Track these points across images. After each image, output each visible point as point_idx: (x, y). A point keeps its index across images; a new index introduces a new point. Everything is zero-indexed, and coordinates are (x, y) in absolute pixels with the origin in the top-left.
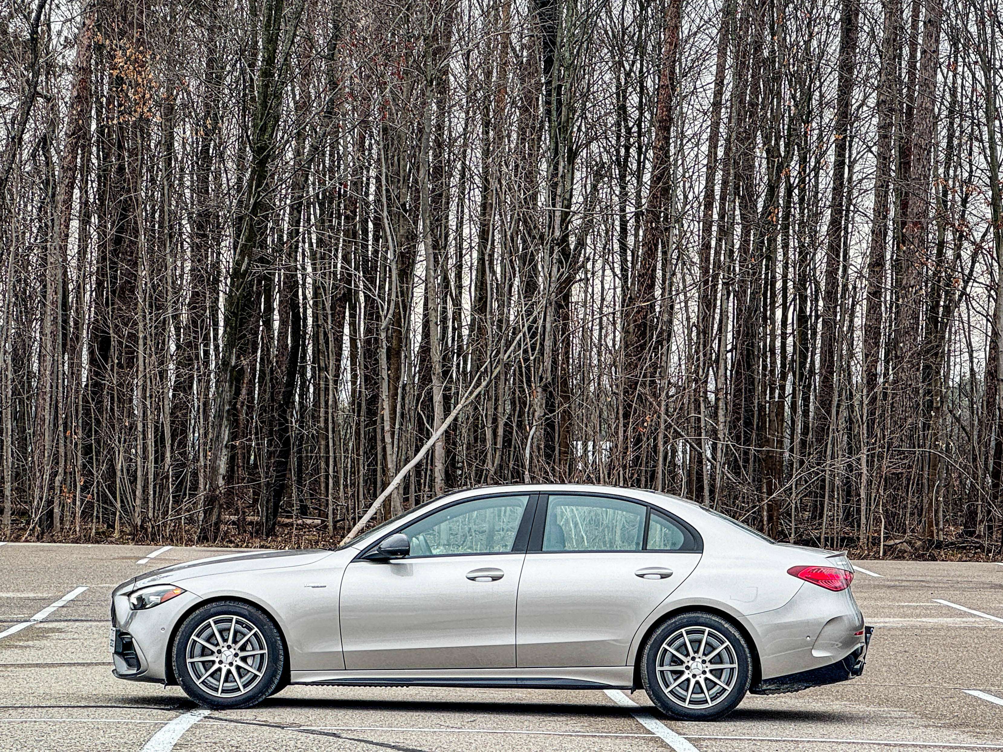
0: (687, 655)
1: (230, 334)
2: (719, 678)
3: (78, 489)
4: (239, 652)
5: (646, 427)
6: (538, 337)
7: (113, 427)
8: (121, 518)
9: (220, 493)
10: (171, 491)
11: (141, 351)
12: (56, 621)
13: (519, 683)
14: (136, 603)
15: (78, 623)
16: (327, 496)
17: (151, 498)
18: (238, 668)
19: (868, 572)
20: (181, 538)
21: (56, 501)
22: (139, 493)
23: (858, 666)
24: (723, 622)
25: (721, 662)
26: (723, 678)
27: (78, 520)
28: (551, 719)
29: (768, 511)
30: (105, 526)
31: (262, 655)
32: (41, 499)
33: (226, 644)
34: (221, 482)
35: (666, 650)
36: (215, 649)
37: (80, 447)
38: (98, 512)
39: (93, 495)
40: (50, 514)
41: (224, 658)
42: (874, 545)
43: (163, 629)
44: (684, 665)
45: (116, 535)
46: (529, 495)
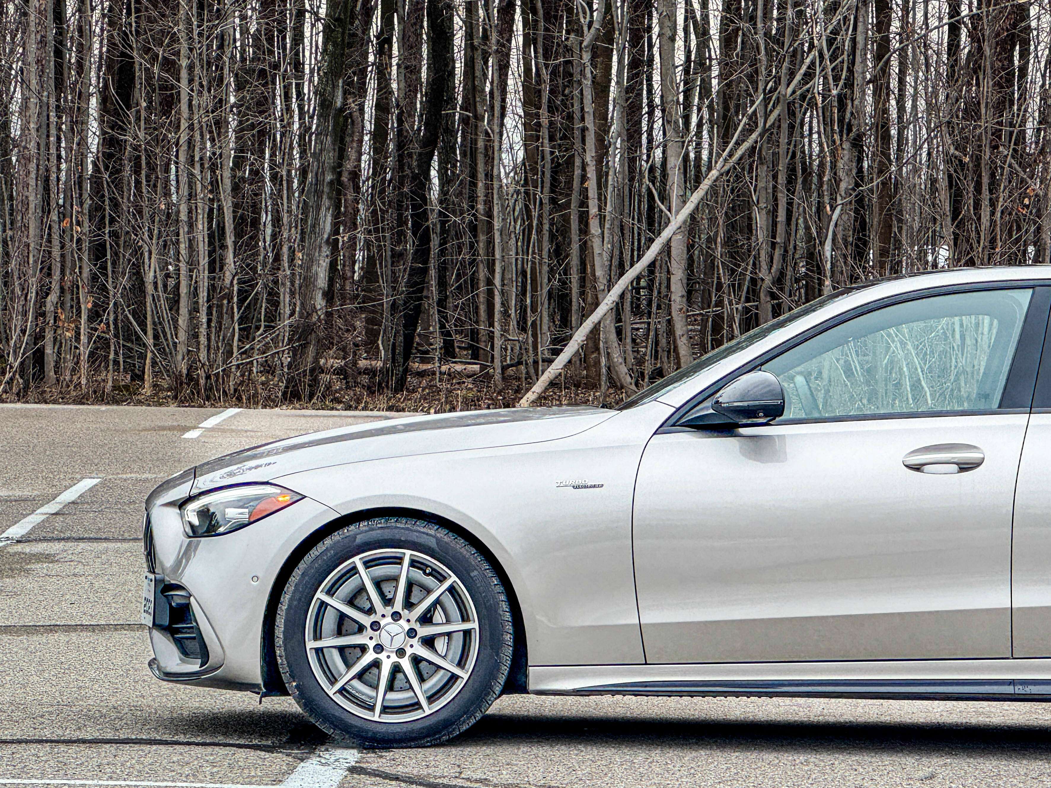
1: (332, 55)
3: (84, 317)
4: (417, 627)
6: (845, 56)
7: (140, 212)
8: (154, 364)
9: (319, 319)
10: (236, 317)
11: (184, 84)
12: (45, 540)
13: (1019, 689)
14: (196, 522)
15: (82, 545)
16: (491, 325)
17: (203, 330)
18: (416, 661)
20: (255, 395)
21: (49, 335)
22: (183, 321)
27: (84, 365)
30: (129, 377)
31: (467, 633)
32: (24, 332)
33: (389, 610)
34: (320, 302)
36: (366, 620)
37: (86, 245)
38: (116, 353)
39: (108, 324)
40: (39, 357)
41: (385, 640)
43: (255, 578)
45: (147, 390)
46: (1033, 287)
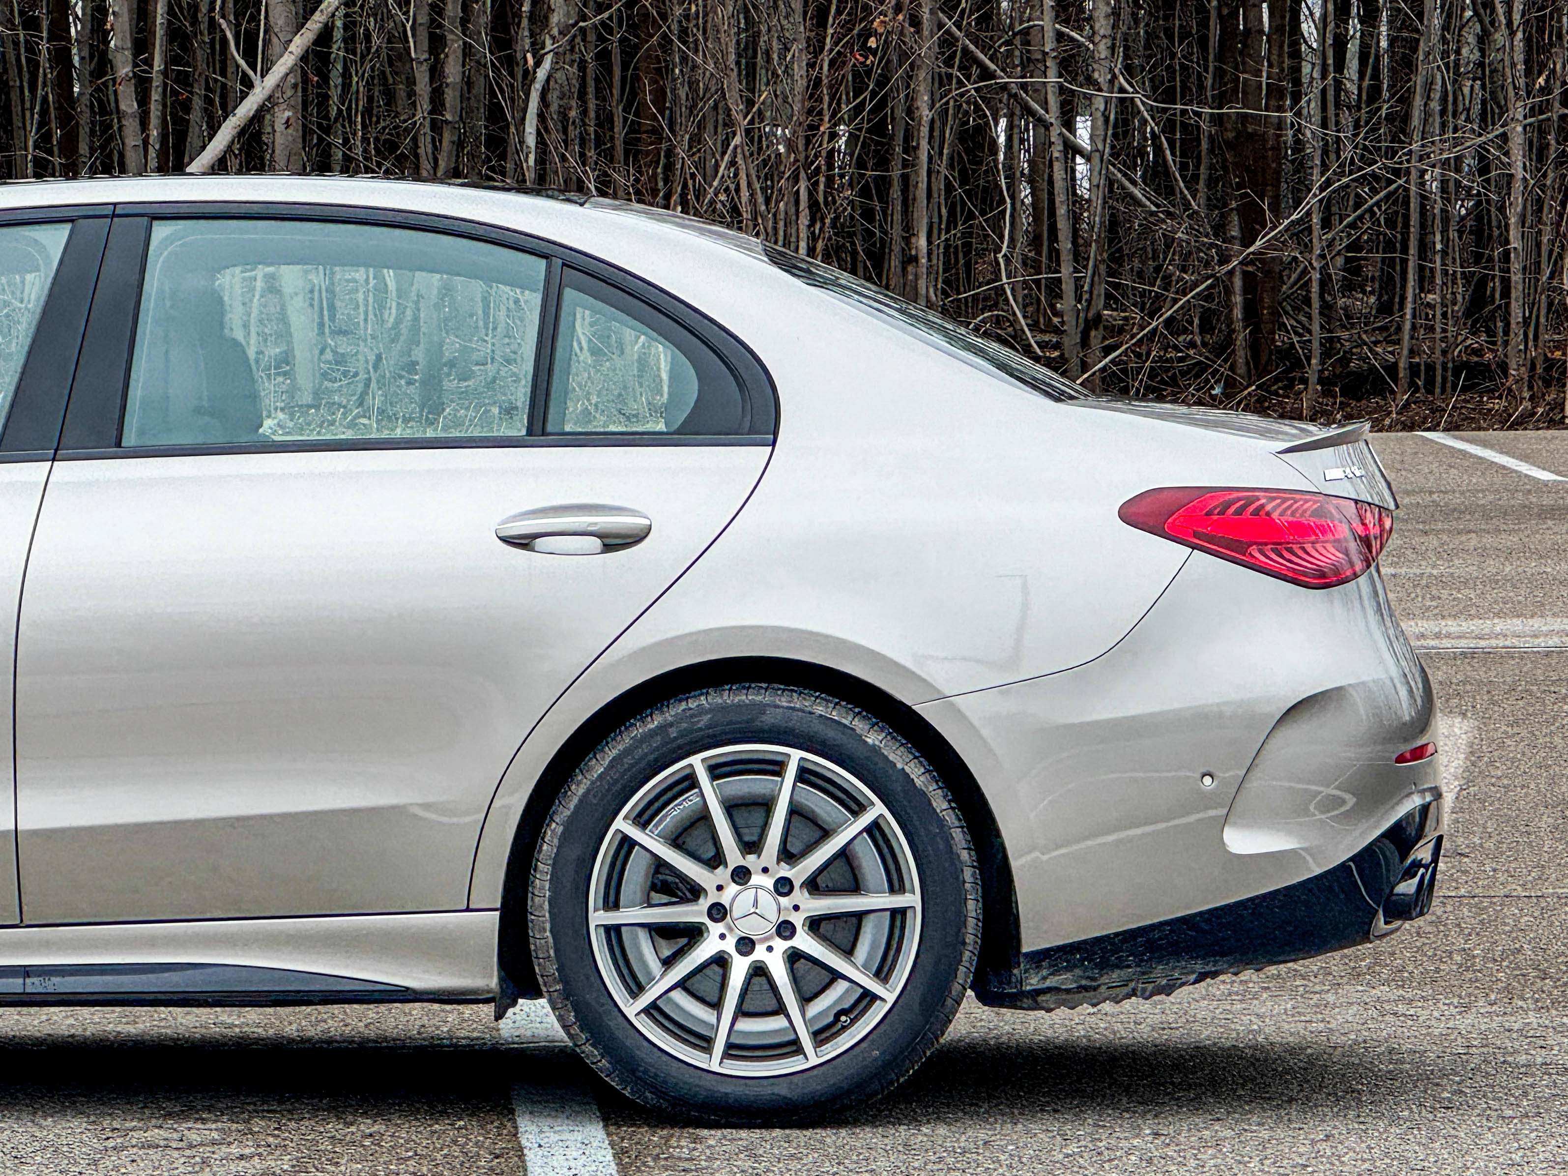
0: (716, 861)
2: (848, 952)
5: (874, 52)
13: (34, 985)
19: (1524, 468)
23: (1408, 887)
24: (859, 725)
25: (855, 887)
26: (862, 951)
28: (155, 1134)
29: (1245, 291)
35: (627, 844)
42: (1547, 384)
44: (704, 904)
46: (71, 220)
